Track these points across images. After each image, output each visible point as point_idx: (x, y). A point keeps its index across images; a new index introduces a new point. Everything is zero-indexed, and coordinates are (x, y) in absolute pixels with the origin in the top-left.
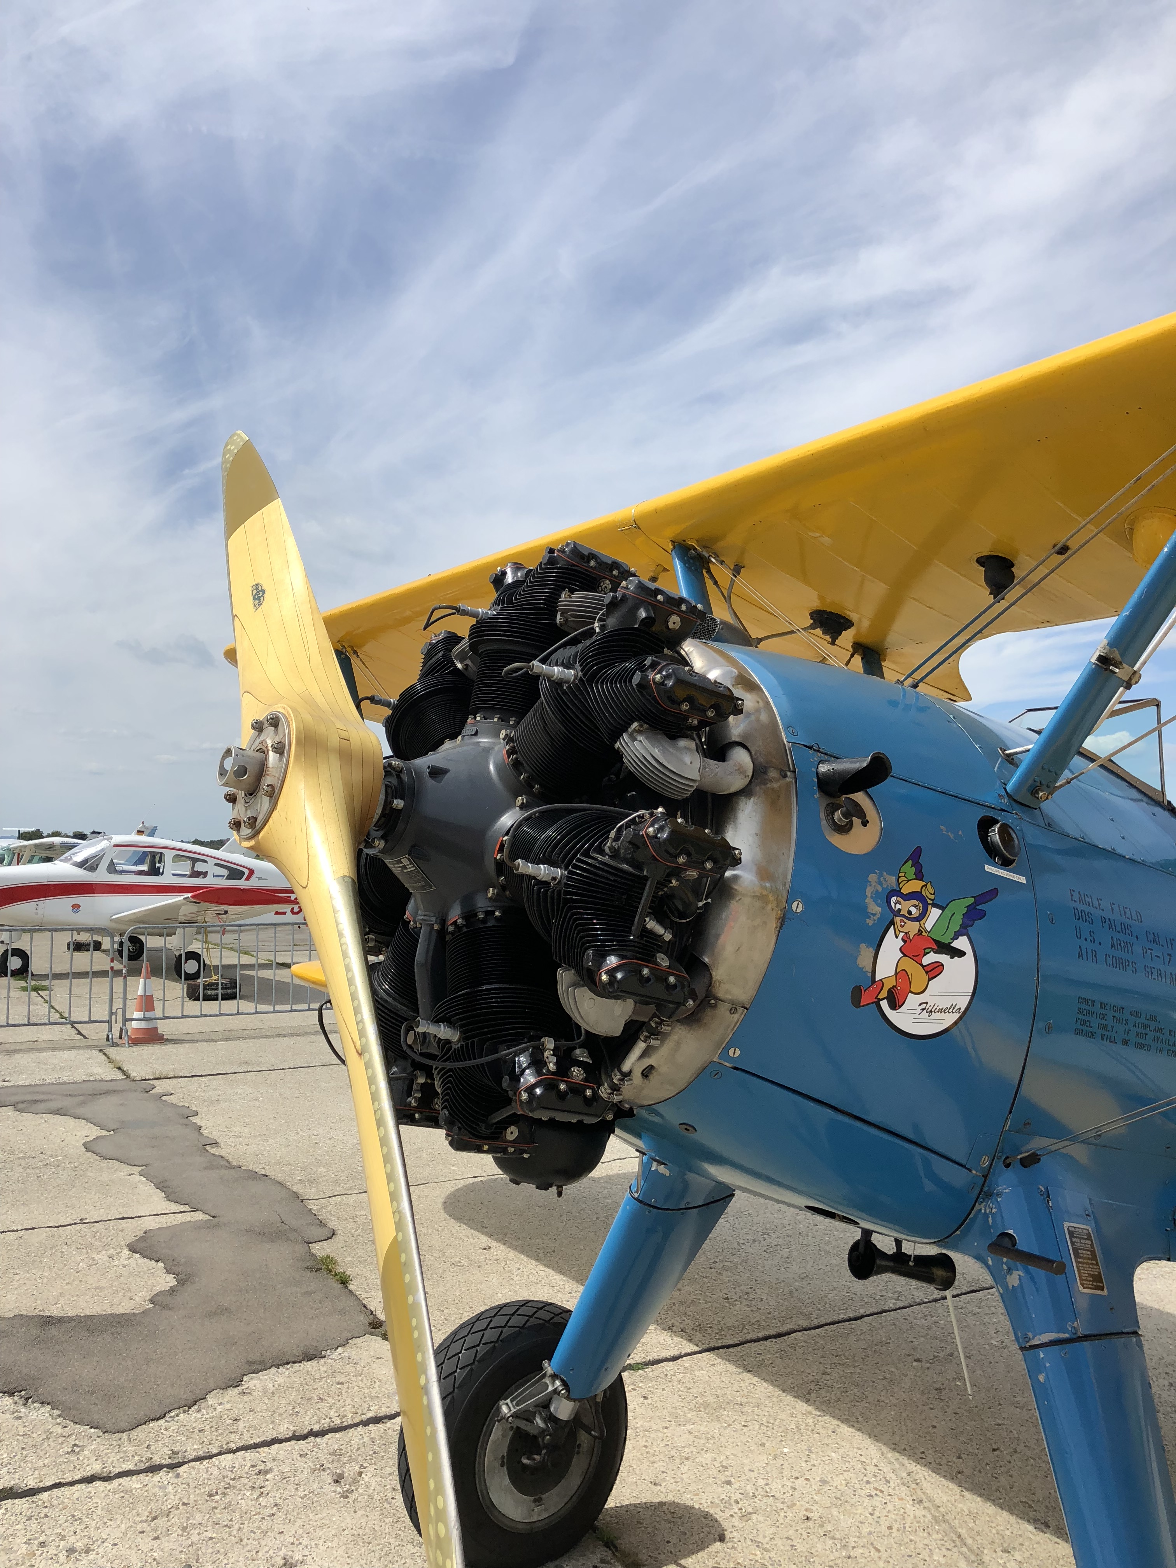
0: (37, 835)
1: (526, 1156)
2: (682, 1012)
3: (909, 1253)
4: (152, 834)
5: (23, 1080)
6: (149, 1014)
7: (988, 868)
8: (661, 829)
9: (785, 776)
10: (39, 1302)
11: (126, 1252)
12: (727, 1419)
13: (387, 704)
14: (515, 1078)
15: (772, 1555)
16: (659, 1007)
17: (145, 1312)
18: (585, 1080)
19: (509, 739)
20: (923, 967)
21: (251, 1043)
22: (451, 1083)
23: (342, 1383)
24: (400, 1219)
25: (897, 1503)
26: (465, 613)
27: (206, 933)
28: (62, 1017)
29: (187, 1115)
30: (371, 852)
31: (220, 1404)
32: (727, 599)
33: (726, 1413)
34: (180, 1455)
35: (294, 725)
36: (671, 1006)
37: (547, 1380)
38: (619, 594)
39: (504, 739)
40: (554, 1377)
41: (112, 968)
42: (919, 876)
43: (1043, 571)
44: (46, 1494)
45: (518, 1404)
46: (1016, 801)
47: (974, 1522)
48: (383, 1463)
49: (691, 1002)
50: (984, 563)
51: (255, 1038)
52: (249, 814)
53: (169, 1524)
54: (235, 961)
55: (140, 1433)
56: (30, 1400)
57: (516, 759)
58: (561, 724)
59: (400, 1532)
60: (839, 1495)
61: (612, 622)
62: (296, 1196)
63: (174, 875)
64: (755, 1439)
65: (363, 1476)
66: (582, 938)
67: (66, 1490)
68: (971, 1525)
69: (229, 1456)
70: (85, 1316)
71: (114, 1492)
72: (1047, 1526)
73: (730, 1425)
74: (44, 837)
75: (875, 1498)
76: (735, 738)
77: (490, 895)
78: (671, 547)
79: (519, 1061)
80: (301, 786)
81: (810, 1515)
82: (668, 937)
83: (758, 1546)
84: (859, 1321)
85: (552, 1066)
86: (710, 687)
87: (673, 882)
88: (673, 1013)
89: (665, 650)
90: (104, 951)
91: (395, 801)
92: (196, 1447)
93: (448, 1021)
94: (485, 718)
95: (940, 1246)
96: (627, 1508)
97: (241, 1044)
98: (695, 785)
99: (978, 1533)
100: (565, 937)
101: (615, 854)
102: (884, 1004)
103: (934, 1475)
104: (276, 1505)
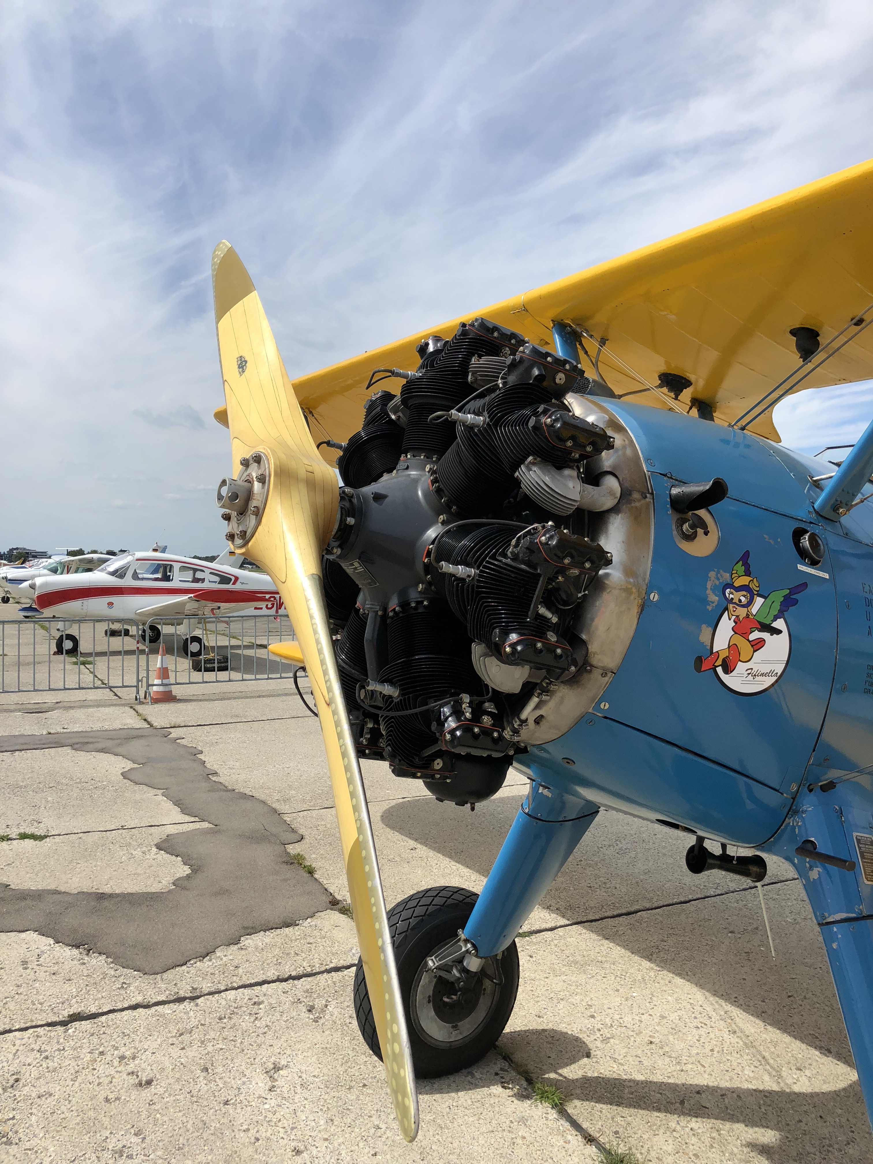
0: (81, 552)
1: (448, 781)
2: (566, 676)
3: (732, 855)
4: (164, 551)
5: (77, 728)
6: (165, 681)
7: (801, 567)
8: (551, 538)
9: (646, 497)
10: (95, 883)
11: (154, 849)
12: (592, 972)
13: (340, 447)
14: (441, 724)
15: (626, 1067)
16: (549, 671)
17: (170, 891)
18: (493, 725)
19: (432, 472)
20: (750, 642)
21: (240, 701)
22: (393, 727)
23: (311, 943)
24: (360, 825)
25: (718, 1033)
26: (398, 375)
27: (205, 623)
28: (103, 683)
29: (194, 753)
30: (331, 557)
31: (225, 956)
32: (595, 365)
33: (590, 968)
34: (198, 990)
35: (272, 462)
36: (558, 670)
37: (461, 943)
38: (518, 357)
39: (429, 472)
40: (466, 941)
41: (138, 648)
42: (747, 573)
43: (843, 339)
44: (104, 1018)
45: (440, 960)
46: (821, 516)
47: (775, 1047)
48: (342, 999)
49: (573, 668)
50: (796, 334)
51: (242, 698)
52: (241, 529)
53: (192, 1038)
54: (226, 643)
55: (169, 975)
56: (91, 951)
57: (439, 486)
58: (474, 459)
59: (355, 1047)
60: (674, 1026)
61: (512, 379)
62: (275, 811)
63: (180, 581)
64: (612, 986)
65: (328, 1007)
66: (490, 620)
67: (118, 1015)
68: (773, 1050)
69: (233, 992)
70: (127, 894)
71: (152, 1016)
72: (829, 1051)
73: (593, 976)
74: (85, 554)
75: (701, 1029)
76: (606, 469)
77: (419, 589)
78: (552, 325)
79: (443, 711)
80: (279, 507)
81: (653, 1040)
82: (555, 620)
83: (615, 1061)
84: (688, 904)
85: (468, 715)
86: (588, 428)
87: (560, 578)
88: (560, 676)
89: (553, 401)
90: (131, 636)
91: (348, 519)
92: (209, 985)
93: (390, 681)
94: (414, 456)
95: (757, 850)
96: (519, 1033)
97: (233, 702)
98: (576, 504)
99: (778, 1056)
100: (477, 619)
101: (515, 557)
102: (719, 670)
103: (745, 1014)
104: (267, 1026)
